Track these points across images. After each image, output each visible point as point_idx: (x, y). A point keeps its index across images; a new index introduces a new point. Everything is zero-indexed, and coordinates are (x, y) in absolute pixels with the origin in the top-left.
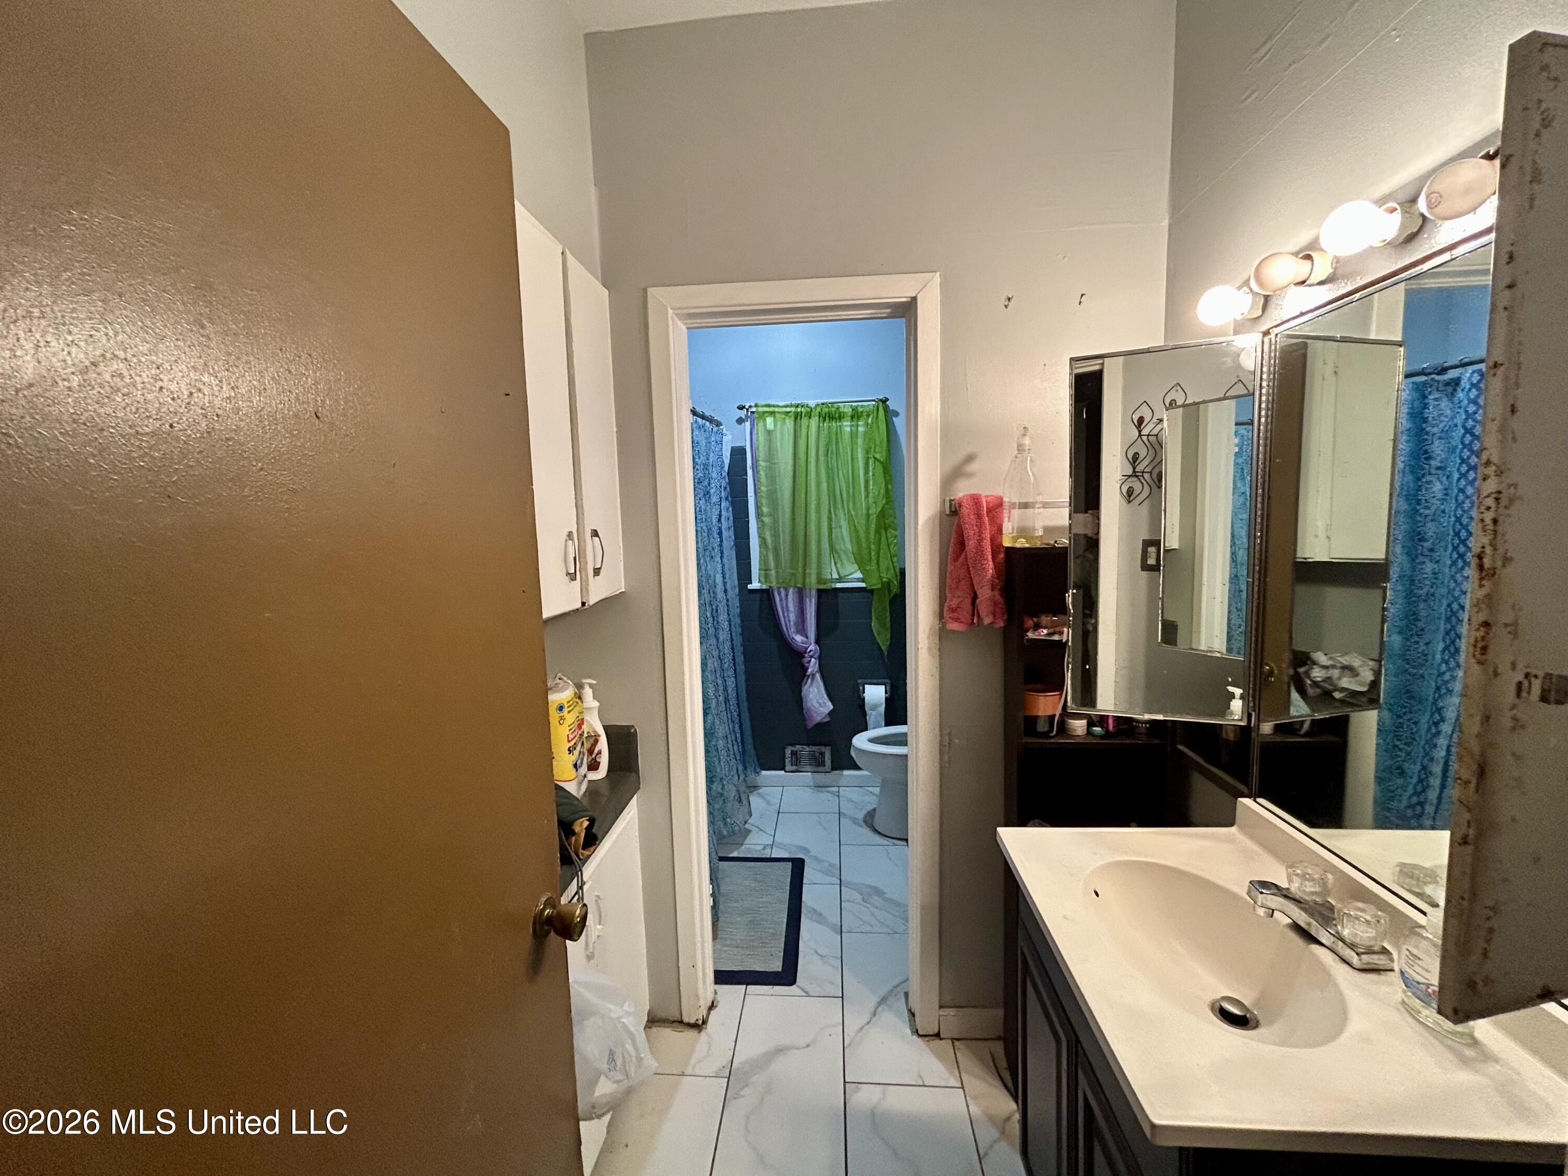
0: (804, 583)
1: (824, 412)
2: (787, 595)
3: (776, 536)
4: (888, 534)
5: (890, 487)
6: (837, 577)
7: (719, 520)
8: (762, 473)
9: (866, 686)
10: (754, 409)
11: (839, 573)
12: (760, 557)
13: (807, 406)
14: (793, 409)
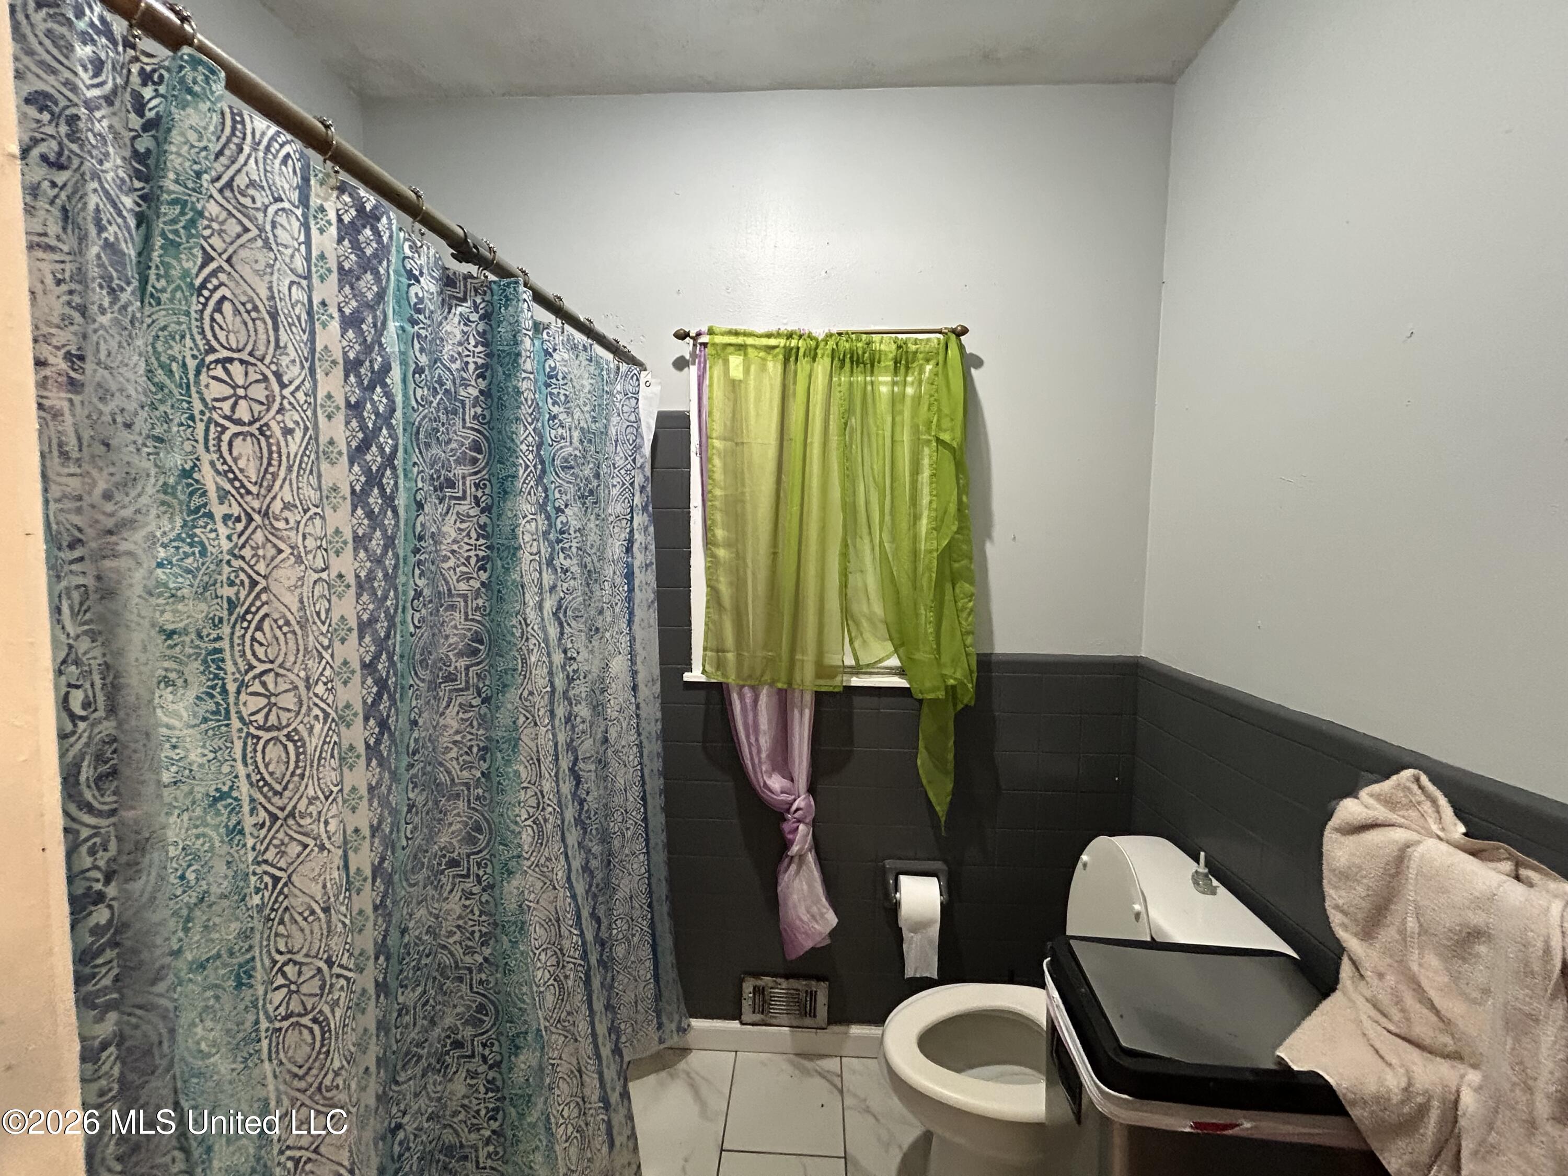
0: (790, 684)
1: (842, 349)
2: (756, 701)
3: (739, 585)
4: (957, 591)
5: (964, 499)
6: (853, 663)
7: (629, 550)
8: (717, 462)
9: (903, 879)
10: (704, 339)
11: (856, 659)
12: (706, 624)
13: (810, 336)
14: (782, 342)
